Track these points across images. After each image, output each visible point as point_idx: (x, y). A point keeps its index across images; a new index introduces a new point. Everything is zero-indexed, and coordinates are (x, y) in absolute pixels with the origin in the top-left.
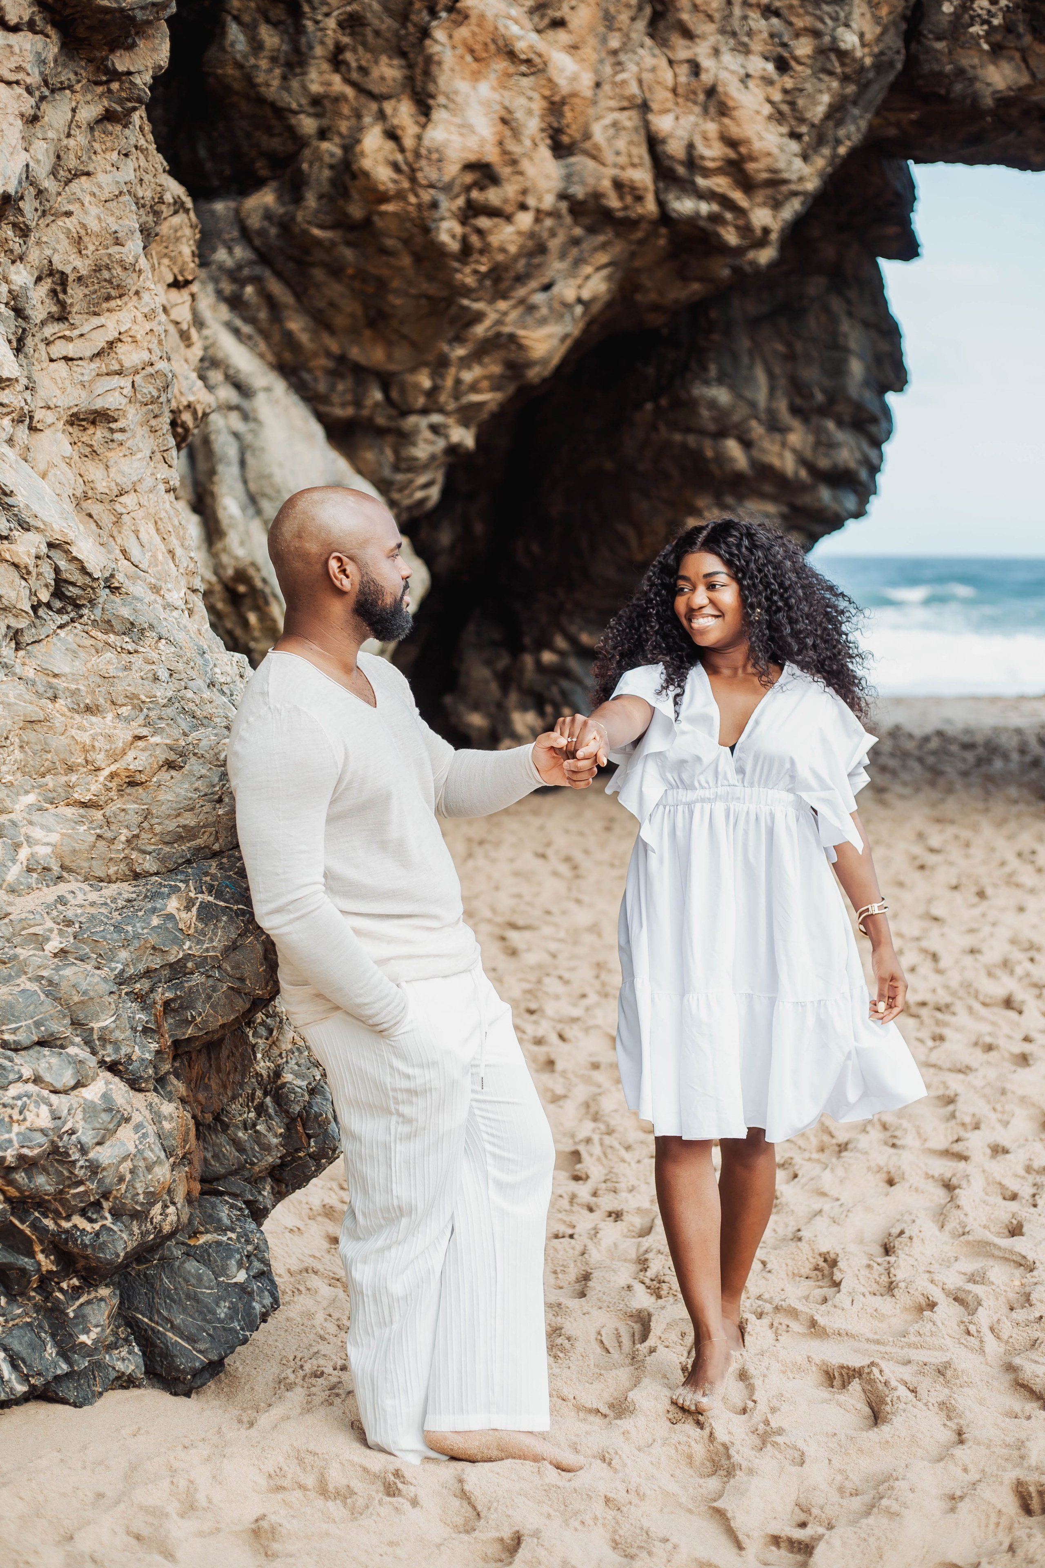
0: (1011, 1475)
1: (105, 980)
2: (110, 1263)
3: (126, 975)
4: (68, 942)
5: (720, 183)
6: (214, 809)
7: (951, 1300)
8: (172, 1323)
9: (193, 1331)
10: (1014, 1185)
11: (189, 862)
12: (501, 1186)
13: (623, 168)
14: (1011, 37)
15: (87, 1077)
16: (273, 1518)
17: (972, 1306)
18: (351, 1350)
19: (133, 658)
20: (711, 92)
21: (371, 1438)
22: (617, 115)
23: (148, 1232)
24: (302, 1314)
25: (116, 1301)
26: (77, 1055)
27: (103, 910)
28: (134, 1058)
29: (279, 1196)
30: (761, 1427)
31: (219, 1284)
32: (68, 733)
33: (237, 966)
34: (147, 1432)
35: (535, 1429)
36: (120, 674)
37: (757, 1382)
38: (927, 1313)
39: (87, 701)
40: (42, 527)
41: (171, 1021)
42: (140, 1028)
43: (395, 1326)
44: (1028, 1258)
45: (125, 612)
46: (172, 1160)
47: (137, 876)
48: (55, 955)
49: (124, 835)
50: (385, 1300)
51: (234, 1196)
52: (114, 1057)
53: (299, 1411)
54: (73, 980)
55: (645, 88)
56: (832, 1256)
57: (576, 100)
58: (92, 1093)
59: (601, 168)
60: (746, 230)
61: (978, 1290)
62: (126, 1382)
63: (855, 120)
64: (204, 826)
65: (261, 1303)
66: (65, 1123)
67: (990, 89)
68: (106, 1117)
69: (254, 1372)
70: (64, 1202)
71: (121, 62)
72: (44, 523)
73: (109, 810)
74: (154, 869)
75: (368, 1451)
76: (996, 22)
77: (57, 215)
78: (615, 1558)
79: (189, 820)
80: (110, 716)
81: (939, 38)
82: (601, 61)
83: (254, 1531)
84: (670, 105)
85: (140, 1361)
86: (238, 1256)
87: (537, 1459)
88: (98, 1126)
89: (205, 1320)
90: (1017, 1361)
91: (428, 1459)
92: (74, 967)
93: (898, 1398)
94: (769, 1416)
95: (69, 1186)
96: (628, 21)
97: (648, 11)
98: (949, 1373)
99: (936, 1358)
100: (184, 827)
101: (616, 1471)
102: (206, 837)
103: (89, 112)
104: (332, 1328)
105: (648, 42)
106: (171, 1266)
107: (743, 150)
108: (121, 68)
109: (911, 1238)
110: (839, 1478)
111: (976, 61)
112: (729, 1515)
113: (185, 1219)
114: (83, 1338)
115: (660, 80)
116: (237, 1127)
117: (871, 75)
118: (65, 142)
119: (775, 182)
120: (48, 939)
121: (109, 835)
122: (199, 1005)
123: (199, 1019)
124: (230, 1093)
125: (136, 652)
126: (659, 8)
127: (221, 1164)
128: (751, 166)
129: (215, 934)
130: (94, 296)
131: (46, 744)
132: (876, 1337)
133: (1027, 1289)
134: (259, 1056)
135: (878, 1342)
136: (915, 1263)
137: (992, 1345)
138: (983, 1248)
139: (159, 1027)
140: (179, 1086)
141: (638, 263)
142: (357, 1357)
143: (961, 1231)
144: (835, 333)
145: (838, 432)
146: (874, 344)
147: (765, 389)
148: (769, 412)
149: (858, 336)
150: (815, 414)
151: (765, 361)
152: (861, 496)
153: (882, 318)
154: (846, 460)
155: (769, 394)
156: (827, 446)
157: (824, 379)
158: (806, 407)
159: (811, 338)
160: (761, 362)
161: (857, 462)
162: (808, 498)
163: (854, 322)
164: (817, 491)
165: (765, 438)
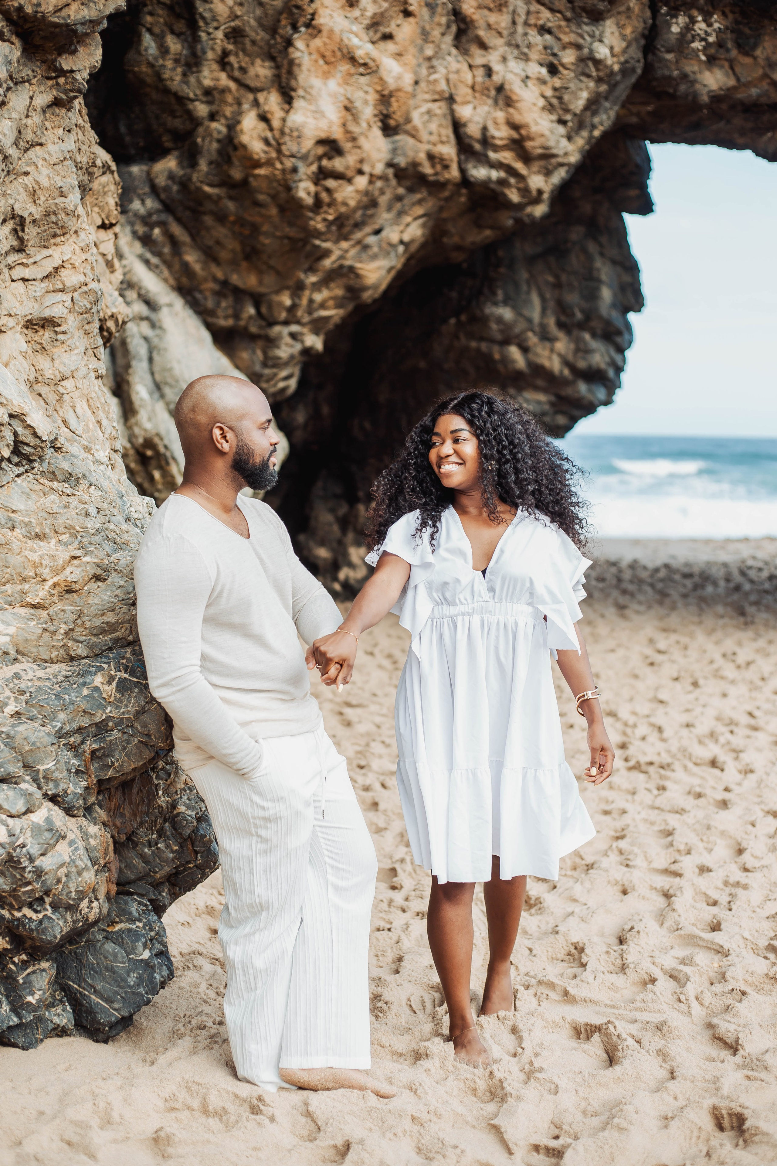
0: (709, 1102)
1: (48, 734)
2: (50, 942)
3: (64, 731)
4: (21, 707)
5: (507, 157)
6: (129, 610)
7: (667, 977)
8: (95, 988)
9: (110, 994)
10: (715, 895)
11: (110, 649)
12: (336, 888)
13: (434, 144)
14: (722, 51)
15: (34, 805)
16: (168, 1130)
17: (683, 981)
18: (227, 1009)
19: (71, 499)
20: (500, 89)
21: (241, 1073)
22: (430, 105)
23: (78, 921)
24: (190, 984)
25: (54, 972)
26: (27, 789)
27: (47, 683)
28: (69, 792)
29: (174, 896)
30: (527, 1067)
31: (130, 960)
32: (22, 554)
33: (145, 726)
34: (76, 1068)
35: (361, 1068)
36: (61, 511)
37: (525, 1035)
38: (649, 986)
39: (37, 530)
40: (5, 402)
41: (96, 765)
42: (73, 770)
43: (259, 991)
44: (725, 947)
45: (65, 466)
46: (96, 867)
47: (72, 659)
48: (12, 716)
49: (63, 628)
50: (251, 972)
51: (142, 895)
52: (54, 791)
53: (188, 1053)
54: (25, 734)
55: (451, 85)
56: (581, 945)
57: (400, 94)
58: (38, 817)
59: (418, 144)
60: (525, 191)
61: (687, 969)
62: (61, 1032)
63: (606, 111)
64: (122, 623)
65: (160, 974)
66: (18, 839)
67: (706, 89)
68: (48, 835)
69: (155, 1025)
70: (16, 898)
71: (66, 63)
72: (7, 400)
73: (52, 610)
74: (85, 654)
75: (238, 1082)
76: (711, 39)
77: (18, 174)
78: (419, 1160)
79: (110, 618)
80: (53, 542)
81: (669, 51)
82: (419, 65)
83: (154, 1139)
84: (470, 98)
85: (71, 1016)
86: (143, 940)
87: (362, 1088)
88: (42, 841)
89: (119, 986)
90: (715, 1021)
91: (282, 1088)
92: (25, 725)
93: (627, 1046)
94: (533, 1059)
95: (20, 886)
96: (439, 36)
97: (454, 28)
98: (665, 1029)
99: (656, 1018)
100: (107, 623)
101: (420, 1098)
102: (123, 631)
103: (43, 99)
104: (212, 994)
105: (454, 51)
106: (95, 947)
107: (523, 132)
108: (66, 67)
109: (638, 932)
110: (583, 1104)
111: (696, 68)
112: (502, 1130)
113: (105, 911)
114: (29, 999)
115: (463, 80)
116: (143, 844)
117: (618, 78)
118: (25, 121)
119: (547, 156)
120: (7, 704)
121: (52, 628)
122: (117, 754)
123: (117, 764)
124: (139, 820)
125: (73, 495)
126: (462, 26)
127: (132, 872)
128: (529, 144)
129: (129, 702)
130: (45, 234)
131: (6, 561)
132: (612, 1003)
133: (723, 970)
134: (160, 793)
135: (613, 1007)
136: (642, 951)
137: (696, 1009)
138: (692, 940)
139: (87, 770)
140: (101, 814)
141: (445, 215)
142: (231, 1014)
143: (675, 927)
144: (591, 268)
145: (592, 341)
146: (619, 277)
147: (539, 309)
148: (541, 326)
149: (608, 270)
150: (575, 328)
151: (539, 288)
152: (608, 389)
153: (625, 257)
154: (599, 361)
155: (542, 313)
156: (583, 352)
157: (583, 303)
158: (569, 323)
159: (573, 272)
160: (536, 289)
161: (606, 364)
162: (570, 390)
163: (605, 260)
164: (577, 385)
165: (538, 345)
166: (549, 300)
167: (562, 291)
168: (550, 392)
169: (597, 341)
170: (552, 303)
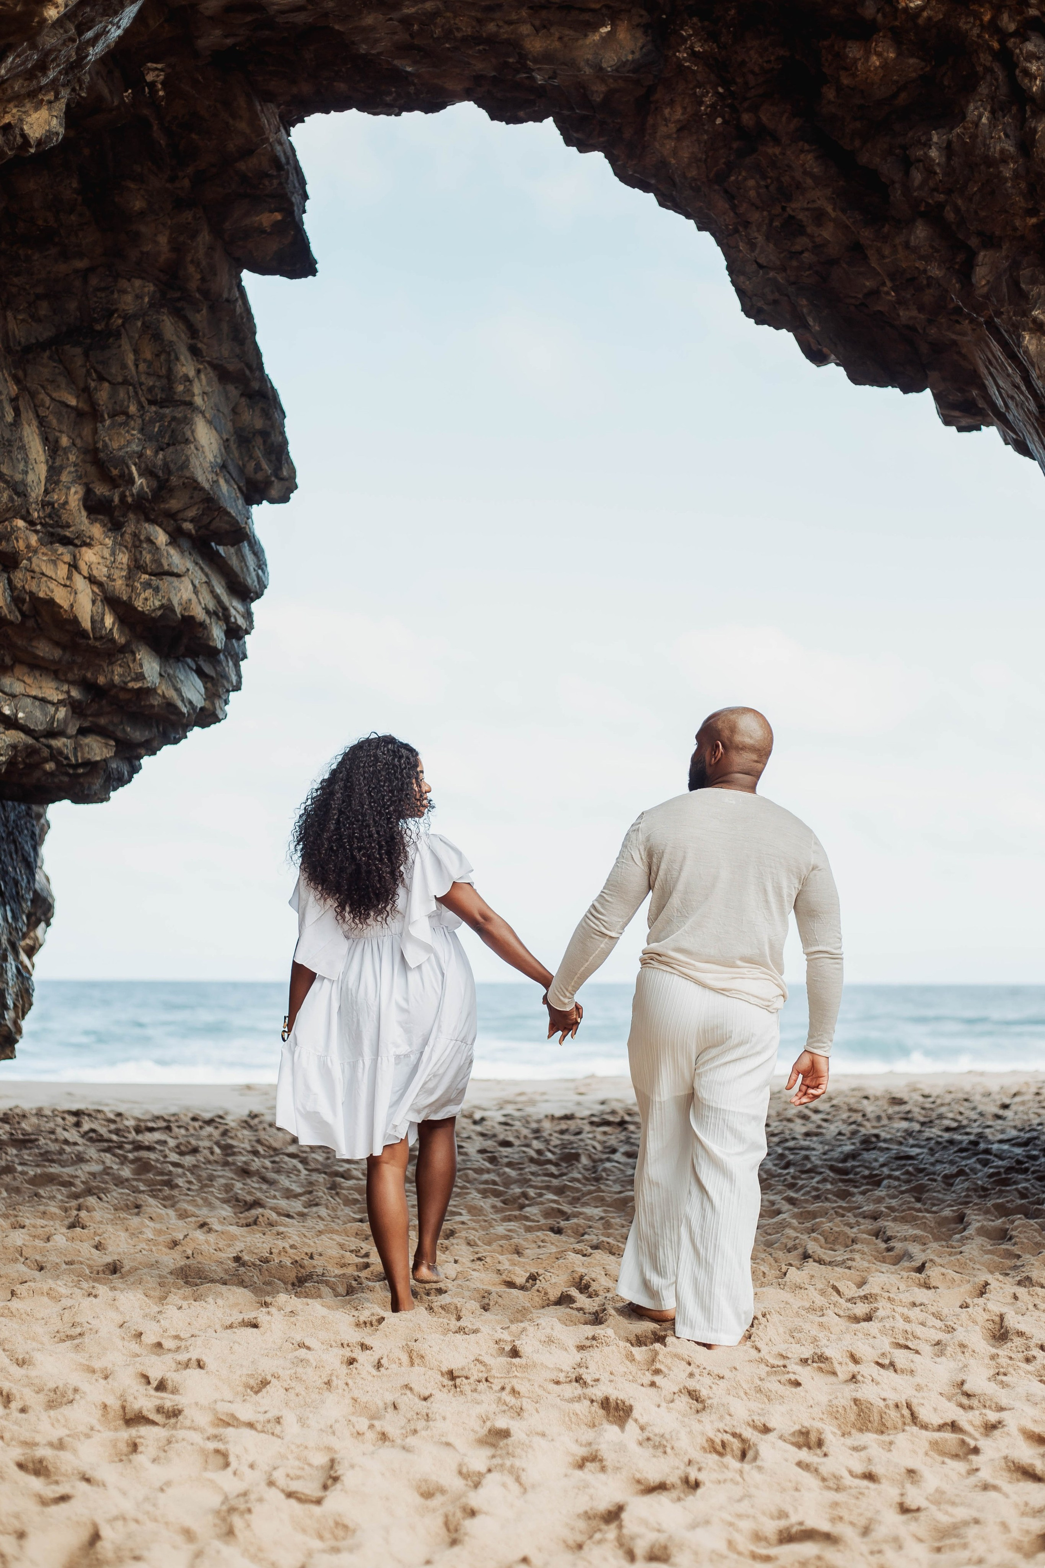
144: (170, 377)
145: (172, 551)
146: (234, 411)
147: (42, 470)
148: (48, 510)
149: (208, 389)
150: (131, 516)
151: (42, 422)
152: (209, 685)
153: (250, 368)
154: (190, 600)
155: (48, 479)
156: (150, 574)
157: (148, 452)
158: (116, 499)
159: (126, 382)
160: (35, 423)
161: (208, 612)
162: (117, 674)
163: (201, 367)
164: (134, 660)
165: (40, 555)
166: (66, 450)
167: (99, 425)
168: (70, 676)
169: (182, 552)
170: (72, 458)
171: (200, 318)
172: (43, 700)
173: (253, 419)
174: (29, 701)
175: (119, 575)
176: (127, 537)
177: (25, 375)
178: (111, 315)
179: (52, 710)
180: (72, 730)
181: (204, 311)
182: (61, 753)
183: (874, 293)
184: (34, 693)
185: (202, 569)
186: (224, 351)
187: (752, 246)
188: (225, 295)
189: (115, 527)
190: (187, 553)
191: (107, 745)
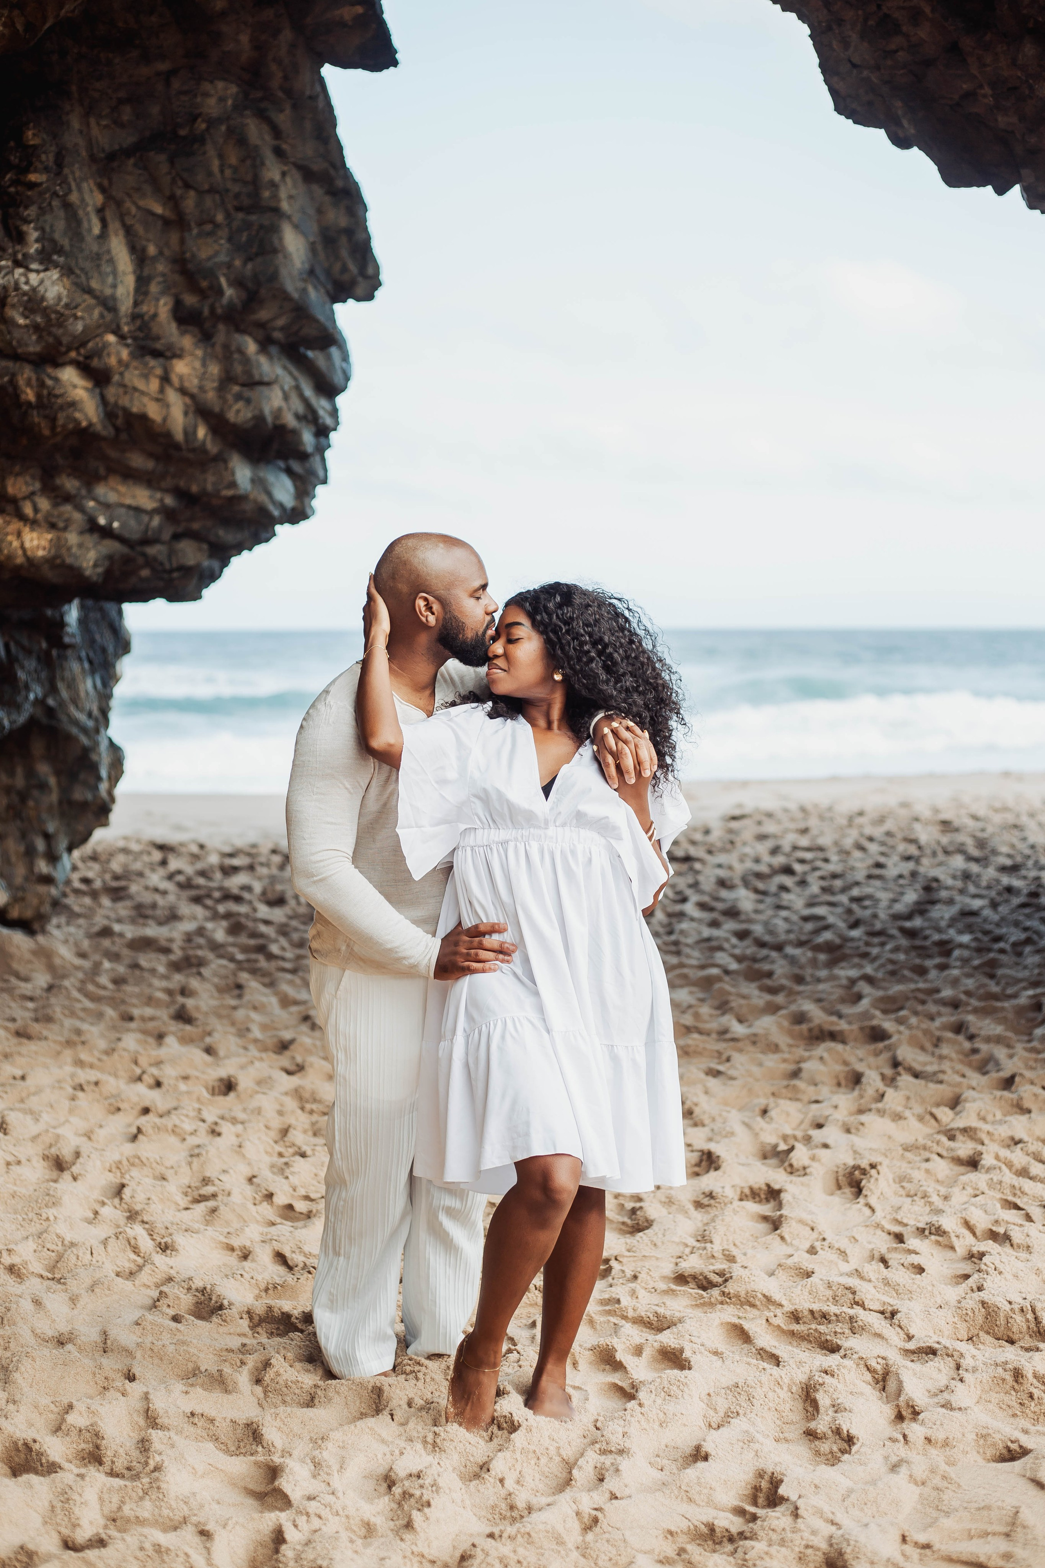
144: (255, 183)
145: (263, 360)
146: (320, 211)
147: (129, 281)
148: (138, 323)
149: (294, 192)
150: (221, 327)
151: (128, 231)
152: (298, 483)
153: (333, 166)
154: (280, 410)
155: (137, 290)
156: (243, 385)
157: (238, 263)
158: (206, 312)
159: (212, 190)
160: (121, 233)
161: (298, 417)
162: (210, 481)
163: (286, 168)
164: (226, 468)
165: (131, 369)
166: (154, 259)
167: (187, 235)
168: (163, 485)
169: (270, 358)
170: (161, 267)
171: (283, 118)
172: (138, 510)
173: (337, 218)
174: (123, 511)
175: (211, 385)
176: (218, 349)
177: (111, 183)
178: (194, 118)
179: (146, 518)
180: (166, 535)
181: (288, 111)
182: (155, 559)
183: (970, 95)
184: (128, 501)
185: (291, 374)
186: (306, 150)
187: (845, 43)
188: (308, 93)
189: (206, 337)
190: (275, 360)
191: (200, 550)
